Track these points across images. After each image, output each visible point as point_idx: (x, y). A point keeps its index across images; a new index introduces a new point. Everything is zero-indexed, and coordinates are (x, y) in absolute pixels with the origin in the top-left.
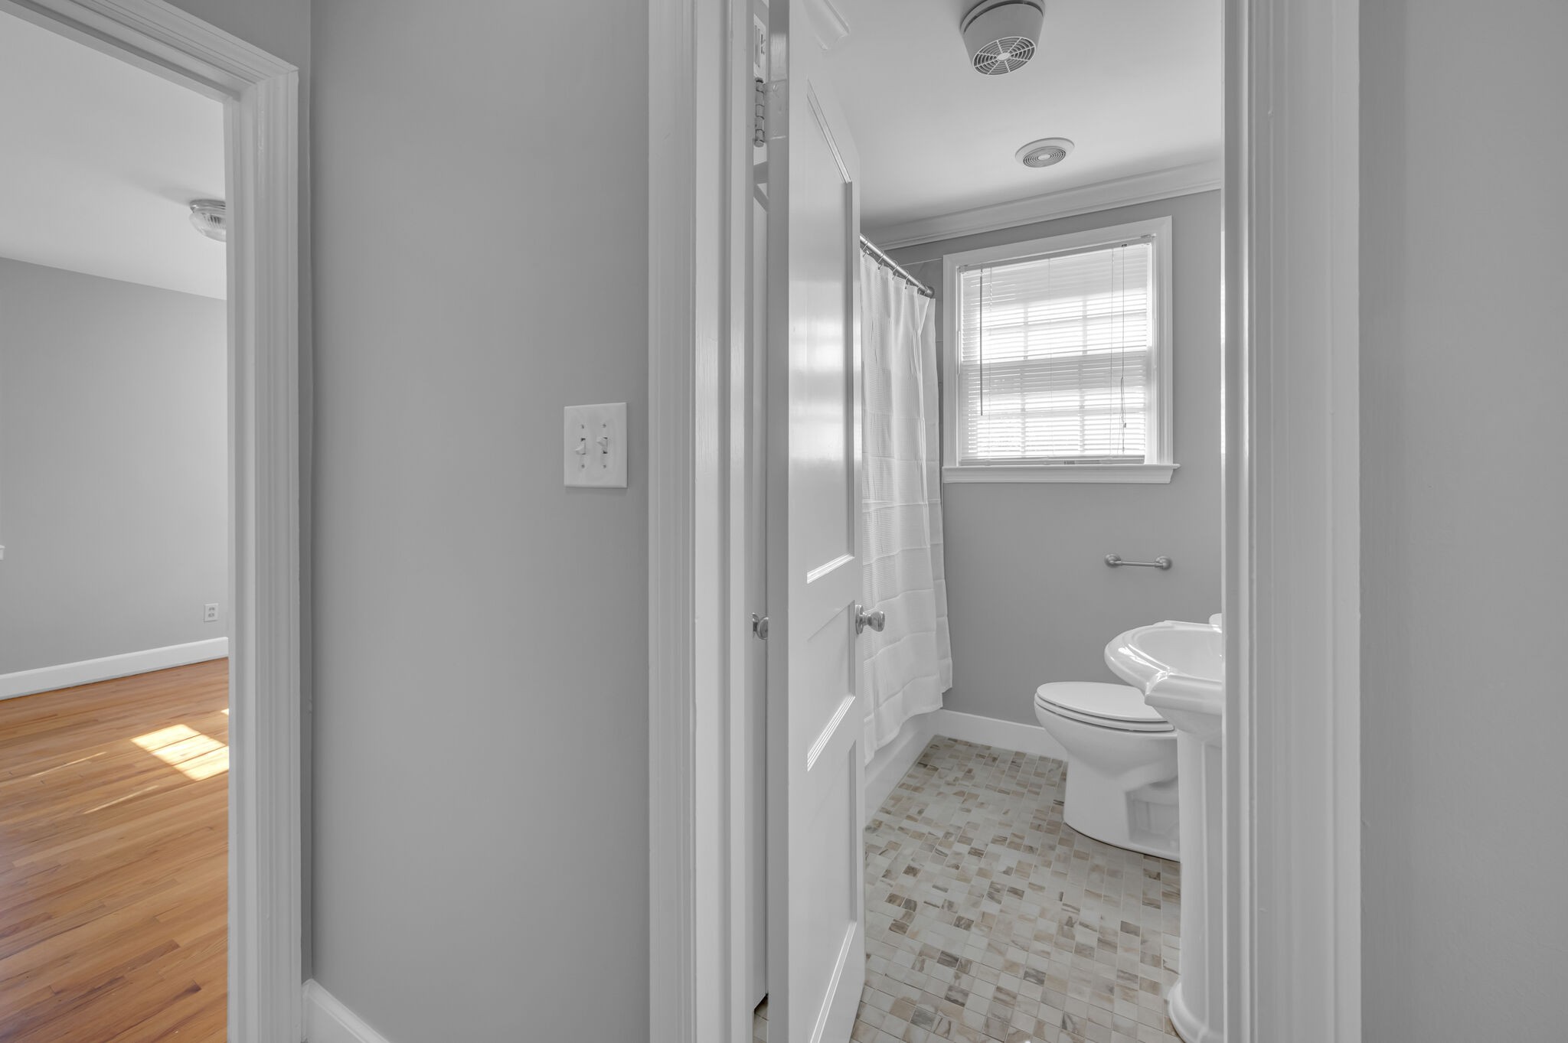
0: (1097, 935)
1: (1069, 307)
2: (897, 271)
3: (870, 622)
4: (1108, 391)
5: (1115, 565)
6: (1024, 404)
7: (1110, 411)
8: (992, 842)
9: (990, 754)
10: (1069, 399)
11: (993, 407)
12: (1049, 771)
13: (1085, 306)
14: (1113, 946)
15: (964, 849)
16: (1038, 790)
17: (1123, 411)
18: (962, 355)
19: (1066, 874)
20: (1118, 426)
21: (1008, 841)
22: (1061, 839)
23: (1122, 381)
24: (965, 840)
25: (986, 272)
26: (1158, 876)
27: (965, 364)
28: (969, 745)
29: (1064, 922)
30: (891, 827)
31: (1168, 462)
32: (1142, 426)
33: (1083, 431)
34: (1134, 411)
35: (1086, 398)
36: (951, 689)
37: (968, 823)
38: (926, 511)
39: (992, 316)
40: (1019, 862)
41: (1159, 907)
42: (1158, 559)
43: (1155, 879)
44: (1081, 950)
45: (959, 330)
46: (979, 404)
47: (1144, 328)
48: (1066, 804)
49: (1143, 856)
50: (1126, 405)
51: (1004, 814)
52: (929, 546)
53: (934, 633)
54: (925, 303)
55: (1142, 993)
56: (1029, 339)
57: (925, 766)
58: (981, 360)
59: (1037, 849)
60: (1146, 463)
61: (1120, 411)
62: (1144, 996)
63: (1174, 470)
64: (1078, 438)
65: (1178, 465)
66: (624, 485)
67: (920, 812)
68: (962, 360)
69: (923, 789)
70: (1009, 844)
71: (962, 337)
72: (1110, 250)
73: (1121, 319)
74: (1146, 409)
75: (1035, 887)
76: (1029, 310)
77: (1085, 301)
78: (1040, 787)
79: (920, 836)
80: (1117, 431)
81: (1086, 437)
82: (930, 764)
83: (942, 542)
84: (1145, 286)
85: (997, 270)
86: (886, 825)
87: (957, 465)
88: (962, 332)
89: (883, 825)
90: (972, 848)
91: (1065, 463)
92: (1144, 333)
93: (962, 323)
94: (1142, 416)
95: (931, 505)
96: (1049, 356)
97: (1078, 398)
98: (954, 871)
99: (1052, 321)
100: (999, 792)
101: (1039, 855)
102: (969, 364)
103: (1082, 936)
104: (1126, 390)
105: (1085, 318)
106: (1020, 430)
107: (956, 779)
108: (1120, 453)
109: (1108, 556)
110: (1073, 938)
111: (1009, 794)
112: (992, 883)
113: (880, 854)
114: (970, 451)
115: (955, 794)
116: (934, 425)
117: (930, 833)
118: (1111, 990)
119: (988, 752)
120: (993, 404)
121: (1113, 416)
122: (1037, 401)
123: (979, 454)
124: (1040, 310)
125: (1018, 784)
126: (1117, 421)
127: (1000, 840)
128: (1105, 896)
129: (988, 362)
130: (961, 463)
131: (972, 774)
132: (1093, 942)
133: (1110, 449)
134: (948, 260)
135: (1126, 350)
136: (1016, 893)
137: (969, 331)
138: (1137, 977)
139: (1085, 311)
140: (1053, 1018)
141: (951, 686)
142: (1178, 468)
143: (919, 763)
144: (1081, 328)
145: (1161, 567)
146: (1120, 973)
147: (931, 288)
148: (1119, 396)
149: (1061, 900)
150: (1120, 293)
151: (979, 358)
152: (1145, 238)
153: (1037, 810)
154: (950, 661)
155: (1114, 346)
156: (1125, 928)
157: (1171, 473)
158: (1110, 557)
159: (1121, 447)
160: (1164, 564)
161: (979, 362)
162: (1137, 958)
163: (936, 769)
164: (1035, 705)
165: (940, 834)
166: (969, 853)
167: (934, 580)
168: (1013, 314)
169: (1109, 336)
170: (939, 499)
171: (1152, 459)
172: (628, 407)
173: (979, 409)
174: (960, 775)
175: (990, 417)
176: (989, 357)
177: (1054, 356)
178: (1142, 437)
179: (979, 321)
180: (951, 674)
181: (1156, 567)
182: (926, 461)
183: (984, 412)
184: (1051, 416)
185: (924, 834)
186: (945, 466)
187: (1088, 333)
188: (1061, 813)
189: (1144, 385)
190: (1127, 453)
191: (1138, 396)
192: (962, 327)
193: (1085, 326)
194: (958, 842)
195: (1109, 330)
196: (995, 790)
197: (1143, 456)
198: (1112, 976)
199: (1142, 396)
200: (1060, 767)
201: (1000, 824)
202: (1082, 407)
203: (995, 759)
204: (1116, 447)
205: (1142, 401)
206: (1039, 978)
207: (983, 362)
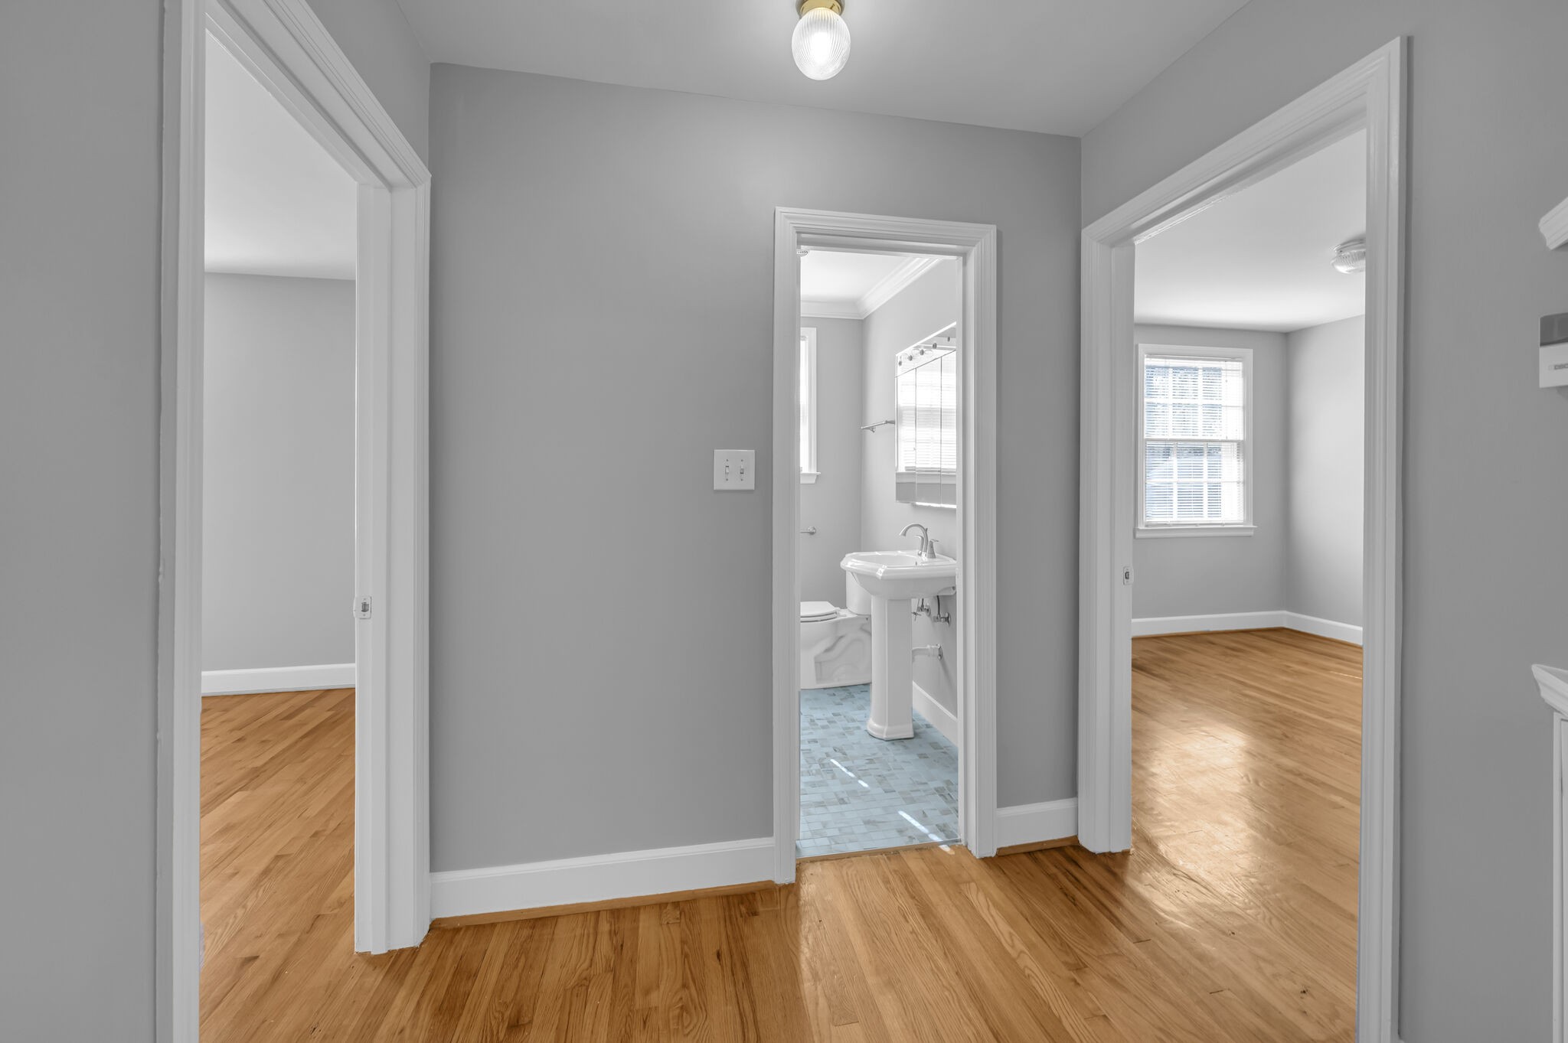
14: (834, 722)
31: (814, 471)
44: (823, 727)
55: (855, 731)
62: (856, 732)
65: (820, 473)
66: (753, 488)
103: (820, 723)
110: (817, 725)
118: (844, 734)
132: (825, 723)
140: (830, 750)
142: (820, 475)
156: (834, 714)
157: (815, 477)
162: (846, 722)
172: (756, 452)
198: (842, 731)
206: (815, 741)
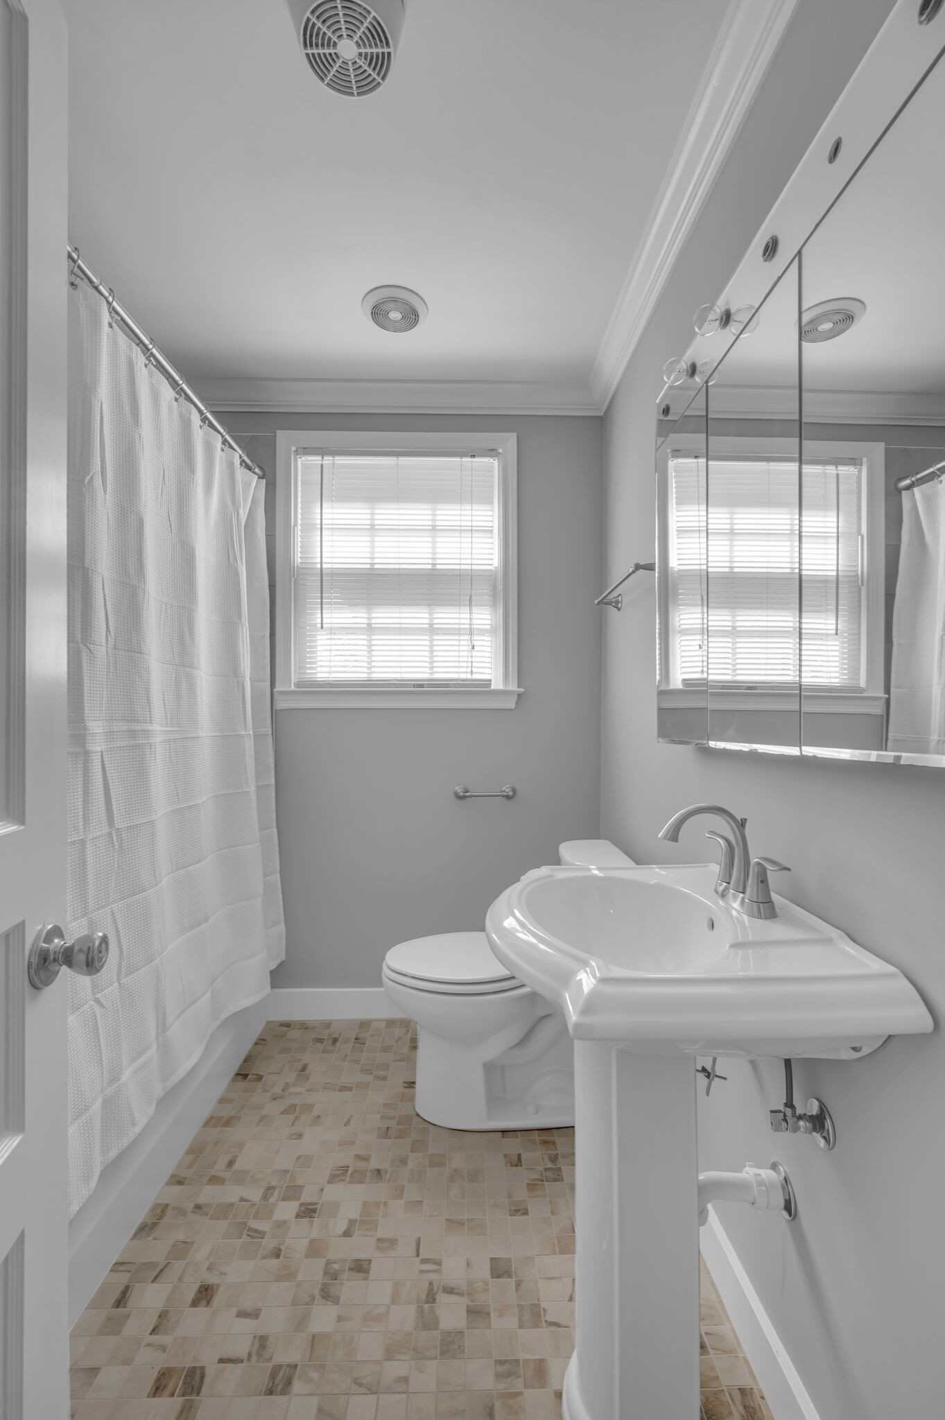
0: (464, 1301)
1: (418, 514)
2: (206, 418)
3: (67, 957)
4: (456, 609)
5: (464, 798)
6: (369, 619)
7: (458, 632)
8: (330, 1182)
9: (330, 1035)
10: (417, 616)
11: (335, 621)
12: (397, 1041)
13: (434, 515)
14: (485, 1314)
15: (288, 1210)
16: (382, 1073)
17: (471, 632)
18: (299, 555)
19: (422, 1202)
20: (466, 648)
21: (350, 1170)
22: (414, 1142)
23: (470, 600)
24: (292, 1192)
25: (328, 460)
26: (518, 1162)
27: (303, 566)
28: (305, 1026)
29: (424, 1297)
30: (181, 1212)
31: (513, 686)
32: (488, 649)
33: (432, 651)
34: (482, 632)
35: (435, 616)
36: (283, 962)
37: (299, 1158)
38: (249, 745)
39: (335, 513)
40: (365, 1204)
41: (526, 1213)
42: (504, 788)
43: (517, 1166)
44: (448, 1344)
45: (296, 524)
46: (319, 616)
47: (491, 546)
48: (418, 1085)
49: (500, 1133)
50: (475, 627)
51: (345, 1125)
52: (253, 788)
53: (260, 899)
54: (251, 482)
56: (376, 544)
57: (245, 1076)
58: (321, 563)
59: (386, 1172)
60: (493, 687)
61: (468, 632)
62: (531, 1396)
63: (519, 695)
64: (427, 659)
65: (522, 690)
67: (231, 1163)
68: (299, 561)
69: (239, 1118)
70: (352, 1176)
71: (300, 533)
72: (458, 459)
73: (469, 534)
74: (492, 631)
75: (386, 1245)
76: (376, 511)
77: (434, 509)
78: (386, 1067)
79: (225, 1210)
80: (466, 654)
81: (435, 659)
82: (253, 1072)
83: (273, 782)
84: (492, 503)
85: (341, 460)
86: (174, 1208)
87: (293, 688)
88: (299, 528)
89: (169, 1212)
90: (301, 1205)
91: (414, 686)
92: (491, 551)
93: (299, 517)
94: (489, 639)
95: (257, 737)
96: (397, 566)
97: (427, 615)
98: (274, 1262)
99: (401, 527)
100: (340, 1091)
101: (389, 1181)
102: (309, 566)
103: (447, 1313)
104: (475, 609)
105: (434, 529)
106: (365, 648)
107: (287, 1086)
108: (469, 676)
109: (457, 788)
110: (437, 1322)
111: (350, 1089)
112: (328, 1263)
113: (152, 1282)
114: (308, 671)
115: (282, 1113)
116: (264, 636)
117: (242, 1200)
119: (327, 1031)
120: (337, 616)
121: (462, 638)
122: (384, 616)
123: (319, 675)
124: (388, 514)
125: (363, 1071)
126: (466, 643)
127: (339, 1175)
128: (469, 1220)
129: (330, 566)
130: (298, 685)
131: (307, 1071)
132: (462, 1318)
133: (459, 673)
134: (282, 437)
135: (474, 567)
136: (360, 1267)
137: (308, 527)
138: (517, 1361)
139: (434, 520)
141: (284, 959)
142: (523, 693)
143: (238, 1074)
144: (430, 539)
145: (508, 797)
146: (500, 1369)
147: (261, 468)
148: (468, 616)
149: (418, 1256)
150: (469, 507)
151: (319, 560)
152: (492, 452)
153: (386, 1105)
154: (282, 928)
155: (463, 562)
156: (500, 1269)
157: (515, 698)
158: (459, 789)
159: (469, 670)
160: (511, 793)
161: (319, 566)
162: (514, 1322)
163: (260, 1078)
164: (383, 977)
165: (255, 1195)
166: (298, 1216)
167: (260, 831)
168: (356, 513)
169: (458, 551)
170: (270, 729)
171: (498, 684)
173: (319, 621)
174: (291, 1077)
175: (332, 631)
176: (330, 560)
177: (402, 566)
178: (489, 660)
179: (319, 516)
180: (284, 943)
181: (503, 796)
182: (251, 681)
183: (324, 626)
184: (400, 634)
185: (232, 1205)
186: (278, 688)
187: (438, 545)
188: (412, 1099)
189: (490, 606)
190: (475, 676)
191: (484, 617)
192: (299, 522)
193: (434, 537)
194: (283, 1200)
195: (458, 545)
196: (335, 1090)
197: (490, 680)
198: (490, 1379)
199: (489, 617)
200: (408, 1031)
201: (340, 1144)
202: (431, 625)
203: (335, 1041)
204: (464, 670)
205: (489, 622)
207: (324, 566)
